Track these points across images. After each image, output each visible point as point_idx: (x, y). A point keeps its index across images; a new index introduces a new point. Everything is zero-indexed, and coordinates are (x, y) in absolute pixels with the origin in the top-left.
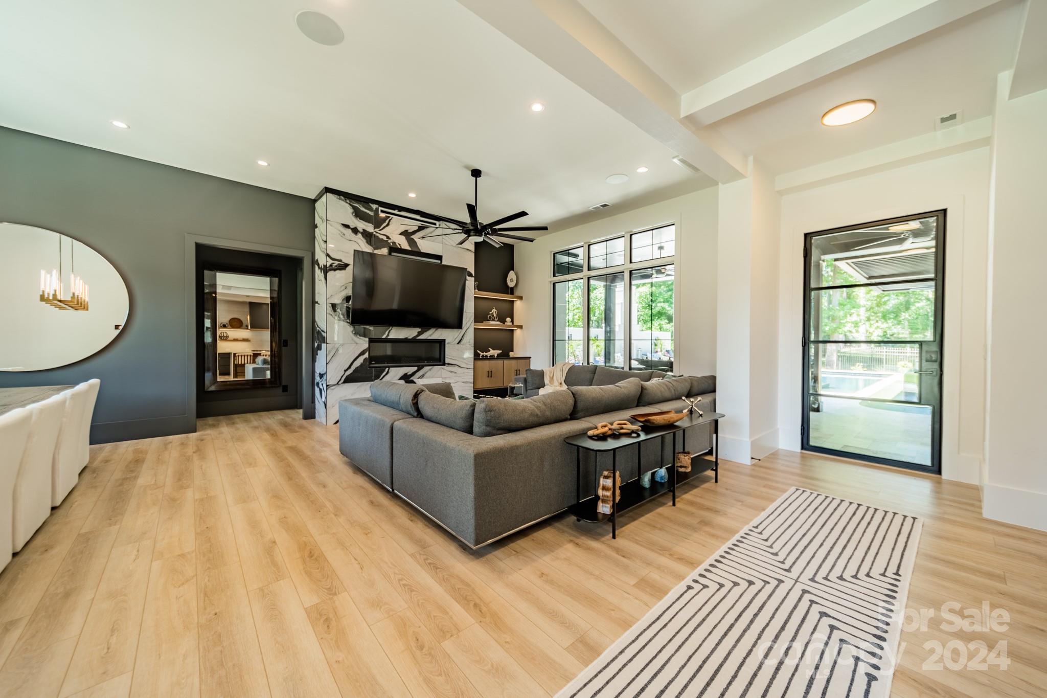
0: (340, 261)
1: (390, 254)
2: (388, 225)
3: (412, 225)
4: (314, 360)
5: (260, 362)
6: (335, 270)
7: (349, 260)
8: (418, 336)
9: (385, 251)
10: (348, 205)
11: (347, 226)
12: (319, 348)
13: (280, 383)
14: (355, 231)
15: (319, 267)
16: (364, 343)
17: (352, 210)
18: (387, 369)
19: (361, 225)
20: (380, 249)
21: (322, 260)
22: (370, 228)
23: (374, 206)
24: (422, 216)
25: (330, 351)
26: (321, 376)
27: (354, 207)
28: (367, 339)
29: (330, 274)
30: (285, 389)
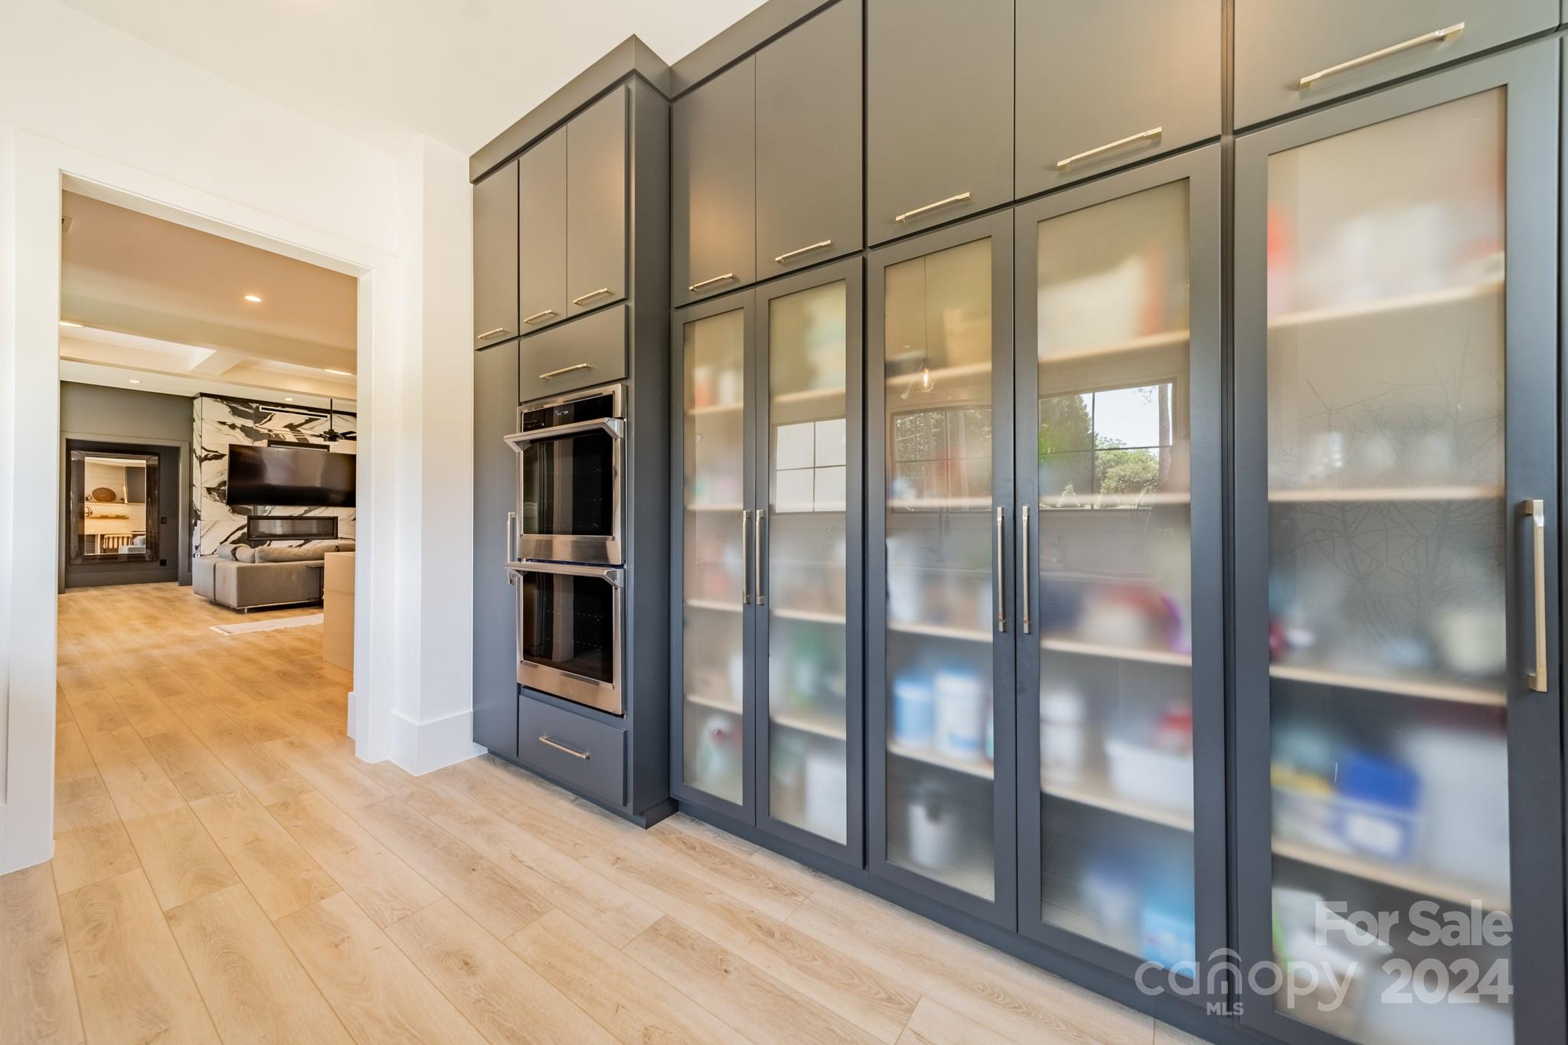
0: (216, 452)
1: (269, 446)
2: (270, 419)
3: (298, 419)
4: (191, 535)
5: (138, 542)
6: (210, 459)
7: (226, 451)
8: (304, 514)
9: (263, 443)
10: (225, 406)
11: (224, 423)
12: (196, 524)
13: (158, 558)
14: (233, 426)
15: (196, 457)
16: (242, 520)
17: (229, 410)
18: (268, 542)
19: (239, 421)
20: (261, 440)
21: (199, 452)
22: (249, 423)
23: (254, 405)
24: (309, 411)
25: (204, 527)
26: (197, 548)
27: (230, 407)
28: (246, 517)
29: (205, 463)
30: (163, 563)
